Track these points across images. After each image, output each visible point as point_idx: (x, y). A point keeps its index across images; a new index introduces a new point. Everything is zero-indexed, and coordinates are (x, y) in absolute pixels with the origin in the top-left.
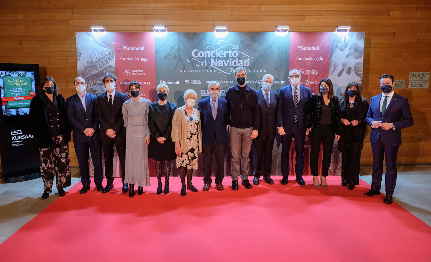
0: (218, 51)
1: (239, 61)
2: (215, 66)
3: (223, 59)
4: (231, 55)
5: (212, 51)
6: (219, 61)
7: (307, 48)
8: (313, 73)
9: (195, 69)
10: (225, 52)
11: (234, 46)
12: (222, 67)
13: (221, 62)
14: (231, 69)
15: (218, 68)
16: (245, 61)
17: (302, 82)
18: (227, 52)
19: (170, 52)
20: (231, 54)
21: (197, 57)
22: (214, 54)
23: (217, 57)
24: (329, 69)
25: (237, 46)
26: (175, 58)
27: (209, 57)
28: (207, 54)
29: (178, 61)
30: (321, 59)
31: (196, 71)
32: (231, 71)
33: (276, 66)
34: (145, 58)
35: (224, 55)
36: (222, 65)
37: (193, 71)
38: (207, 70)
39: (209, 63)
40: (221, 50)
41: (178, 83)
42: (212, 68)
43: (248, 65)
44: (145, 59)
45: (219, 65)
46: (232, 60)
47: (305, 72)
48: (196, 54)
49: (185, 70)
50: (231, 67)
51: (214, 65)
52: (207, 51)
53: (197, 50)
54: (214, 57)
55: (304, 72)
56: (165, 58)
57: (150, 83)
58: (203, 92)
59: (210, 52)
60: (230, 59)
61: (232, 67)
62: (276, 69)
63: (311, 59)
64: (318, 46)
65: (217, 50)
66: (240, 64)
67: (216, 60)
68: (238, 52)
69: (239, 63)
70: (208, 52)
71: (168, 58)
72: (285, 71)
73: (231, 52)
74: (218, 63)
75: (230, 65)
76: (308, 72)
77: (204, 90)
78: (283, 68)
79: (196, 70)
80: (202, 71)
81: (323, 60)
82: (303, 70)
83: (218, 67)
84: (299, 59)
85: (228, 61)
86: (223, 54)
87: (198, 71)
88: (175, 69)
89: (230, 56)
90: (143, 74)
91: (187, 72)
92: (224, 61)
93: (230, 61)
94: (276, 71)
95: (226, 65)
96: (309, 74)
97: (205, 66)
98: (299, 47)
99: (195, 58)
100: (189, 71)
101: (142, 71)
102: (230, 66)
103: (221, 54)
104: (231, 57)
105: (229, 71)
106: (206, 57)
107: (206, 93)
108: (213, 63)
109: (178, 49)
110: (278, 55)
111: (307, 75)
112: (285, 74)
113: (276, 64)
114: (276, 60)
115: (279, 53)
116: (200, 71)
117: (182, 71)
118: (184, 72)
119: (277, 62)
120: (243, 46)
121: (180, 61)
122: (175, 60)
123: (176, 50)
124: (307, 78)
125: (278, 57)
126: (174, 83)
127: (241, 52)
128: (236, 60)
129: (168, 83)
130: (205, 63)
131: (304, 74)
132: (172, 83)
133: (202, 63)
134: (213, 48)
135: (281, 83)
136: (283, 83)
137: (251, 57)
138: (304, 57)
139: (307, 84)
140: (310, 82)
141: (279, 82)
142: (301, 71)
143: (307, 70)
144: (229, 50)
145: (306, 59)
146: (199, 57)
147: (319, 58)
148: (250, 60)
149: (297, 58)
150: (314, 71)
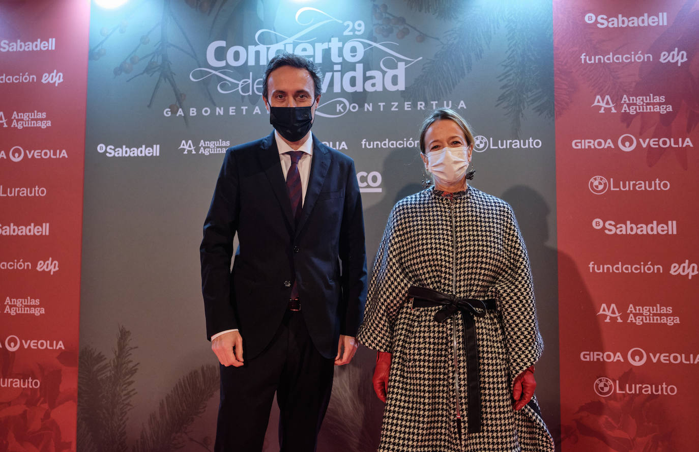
0: (295, 44)
1: (369, 74)
4: (341, 54)
5: (272, 44)
7: (618, 22)
8: (649, 109)
9: (214, 104)
10: (316, 44)
11: (348, 26)
14: (341, 102)
16: (390, 73)
17: (609, 141)
18: (325, 46)
19: (135, 51)
20: (341, 51)
21: (223, 64)
25: (360, 25)
26: (149, 69)
27: (263, 62)
28: (257, 53)
29: (159, 81)
30: (677, 57)
31: (220, 111)
32: (339, 108)
33: (503, 87)
34: (54, 74)
37: (206, 111)
38: (257, 108)
39: (261, 83)
40: (304, 38)
41: (156, 150)
43: (401, 86)
44: (55, 78)
46: (343, 72)
47: (618, 106)
48: (220, 54)
49: (180, 110)
50: (338, 95)
52: (256, 44)
53: (223, 43)
55: (612, 105)
56: (119, 70)
59: (268, 49)
60: (337, 67)
61: (343, 93)
62: (502, 98)
63: (639, 57)
64: (663, 12)
65: (291, 40)
66: (368, 84)
70: (262, 48)
71: (127, 72)
72: (536, 104)
73: (340, 44)
76: (629, 105)
78: (530, 94)
79: (218, 109)
80: (239, 111)
81: (685, 59)
82: (607, 97)
84: (590, 60)
85: (328, 75)
86: (310, 52)
87: (226, 111)
88: (149, 106)
89: (335, 58)
91: (186, 116)
93: (337, 76)
94: (505, 104)
96: (632, 112)
97: (250, 93)
98: (590, 18)
99: (216, 69)
100: (193, 112)
101: (44, 115)
102: (335, 91)
103: (305, 53)
104: (340, 60)
105: (331, 109)
106: (252, 62)
109: (160, 43)
110: (512, 49)
111: (626, 114)
112: (538, 113)
113: (503, 79)
114: (502, 65)
115: (514, 42)
116: (232, 109)
117: (172, 113)
118: (178, 115)
119: (508, 71)
120: (380, 22)
121: (167, 79)
122: (151, 76)
123: (155, 46)
124: (628, 126)
125: (512, 55)
126: (144, 151)
127: (375, 41)
128: (355, 71)
129: (123, 152)
130: (249, 83)
131: (614, 111)
132: (135, 152)
133: (238, 84)
134: (275, 34)
135: (527, 146)
136: (531, 147)
137: (411, 58)
138: (611, 53)
139: (627, 148)
140: (641, 140)
141: (518, 141)
142: (602, 103)
143: (625, 96)
144: (332, 39)
145: (618, 59)
146: (228, 66)
147: (672, 53)
148: (406, 68)
149: (583, 57)
150: (652, 101)
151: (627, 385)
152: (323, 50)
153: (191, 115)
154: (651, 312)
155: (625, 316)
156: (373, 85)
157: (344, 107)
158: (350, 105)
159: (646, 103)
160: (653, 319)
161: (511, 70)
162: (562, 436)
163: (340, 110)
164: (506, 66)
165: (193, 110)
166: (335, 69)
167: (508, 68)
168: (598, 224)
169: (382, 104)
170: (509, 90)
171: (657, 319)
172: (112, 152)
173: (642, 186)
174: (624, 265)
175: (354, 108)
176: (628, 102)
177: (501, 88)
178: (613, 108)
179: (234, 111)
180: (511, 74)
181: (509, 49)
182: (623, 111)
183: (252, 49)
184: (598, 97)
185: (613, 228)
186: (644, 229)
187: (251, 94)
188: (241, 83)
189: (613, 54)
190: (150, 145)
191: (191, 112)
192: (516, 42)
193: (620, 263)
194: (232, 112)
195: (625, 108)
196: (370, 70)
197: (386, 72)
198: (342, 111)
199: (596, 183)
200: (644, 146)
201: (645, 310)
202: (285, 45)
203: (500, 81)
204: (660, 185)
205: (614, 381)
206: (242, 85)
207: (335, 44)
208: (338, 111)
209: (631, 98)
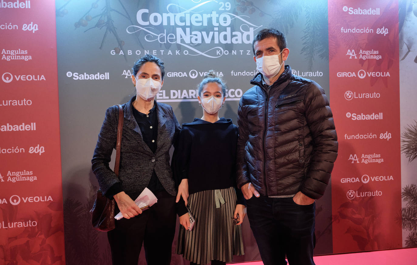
0: (191, 14)
1: (234, 33)
2: (185, 43)
3: (201, 29)
4: (218, 21)
5: (177, 13)
6: (193, 33)
8: (372, 57)
9: (143, 48)
10: (203, 14)
11: (222, 5)
12: (199, 44)
13: (196, 35)
14: (219, 49)
15: (191, 46)
16: (246, 33)
18: (209, 16)
19: (88, 12)
20: (218, 19)
21: (147, 23)
22: (182, 20)
23: (188, 24)
24: (400, 49)
25: (228, 5)
26: (98, 25)
27: (172, 24)
28: (169, 18)
29: (106, 32)
30: (384, 31)
31: (147, 52)
32: (218, 52)
33: (305, 43)
34: (31, 25)
35: (202, 22)
36: (200, 41)
37: (138, 52)
38: (170, 51)
39: (172, 36)
40: (196, 10)
41: (107, 76)
42: (179, 47)
43: (251, 41)
44: (33, 28)
45: (194, 41)
46: (219, 32)
47: (358, 55)
48: (145, 17)
49: (121, 51)
50: (217, 45)
51: (182, 41)
52: (168, 13)
53: (147, 11)
54: (183, 24)
55: (355, 55)
56: (78, 24)
57: (43, 78)
58: (161, 94)
59: (175, 16)
60: (216, 29)
61: (220, 44)
62: (304, 49)
63: (368, 31)
64: (378, 8)
65: (188, 11)
66: (234, 39)
67: (188, 30)
68: (229, 15)
69: (232, 36)
70: (171, 15)
71: (84, 26)
72: (320, 53)
73: (217, 15)
74: (191, 37)
75: (216, 41)
76: (363, 55)
77: (164, 91)
78: (317, 48)
79: (145, 51)
80: (159, 52)
81: (387, 33)
82: (353, 50)
83: (191, 44)
85: (211, 33)
86: (200, 19)
87: (151, 52)
88: (100, 48)
89: (215, 23)
90: (26, 59)
91: (125, 56)
92: (204, 33)
93: (216, 34)
94: (305, 53)
95: (208, 41)
96: (364, 58)
98: (345, 9)
99: (143, 26)
100: (130, 53)
101: (26, 52)
102: (215, 43)
103: (197, 20)
104: (217, 25)
105: (213, 53)
107: (168, 98)
108: (181, 37)
109: (105, 8)
110: (308, 23)
111: (361, 60)
112: (321, 58)
113: (304, 39)
114: (304, 32)
115: (309, 19)
116: (155, 52)
117: (116, 53)
118: (120, 54)
119: (306, 35)
120: (239, 4)
121: (111, 32)
122: (100, 29)
123: (102, 10)
124: (362, 66)
125: (308, 27)
126: (99, 77)
127: (237, 15)
128: (226, 31)
129: (84, 77)
130: (164, 36)
131: (356, 58)
132: (93, 77)
133: (158, 36)
134: (179, 7)
135: (316, 75)
136: (318, 76)
137: (256, 25)
138: (355, 28)
139: (362, 77)
140: (368, 73)
141: (312, 73)
142: (351, 54)
143: (361, 50)
144: (212, 12)
145: (358, 31)
146: (150, 25)
147: (382, 29)
148: (254, 31)
149: (342, 29)
150: (373, 53)
151: (361, 193)
152: (207, 18)
153: (129, 54)
154: (372, 157)
155: (360, 160)
156: (237, 40)
157: (221, 52)
158: (224, 51)
159: (370, 54)
160: (372, 160)
161: (308, 35)
162: (333, 220)
163: (218, 54)
164: (305, 32)
165: (130, 52)
166: (215, 30)
167: (307, 33)
168: (348, 115)
169: (241, 51)
170: (307, 45)
171: (374, 160)
172: (76, 77)
173: (368, 96)
174: (360, 135)
175: (226, 52)
176: (362, 53)
177: (303, 44)
178: (355, 56)
179: (156, 52)
180: (308, 37)
181: (307, 23)
182: (360, 58)
183: (165, 15)
184: (349, 50)
185: (355, 117)
186: (369, 117)
187: (166, 43)
188: (159, 36)
189: (356, 28)
190: (102, 73)
191: (129, 52)
192: (310, 19)
193: (358, 134)
194: (155, 53)
195: (361, 57)
196: (235, 31)
197: (243, 33)
198: (220, 54)
199: (348, 95)
200: (369, 76)
201: (369, 157)
202: (185, 14)
203: (302, 40)
204: (376, 95)
205: (355, 191)
206: (160, 37)
207: (214, 15)
208: (217, 54)
209: (364, 51)
